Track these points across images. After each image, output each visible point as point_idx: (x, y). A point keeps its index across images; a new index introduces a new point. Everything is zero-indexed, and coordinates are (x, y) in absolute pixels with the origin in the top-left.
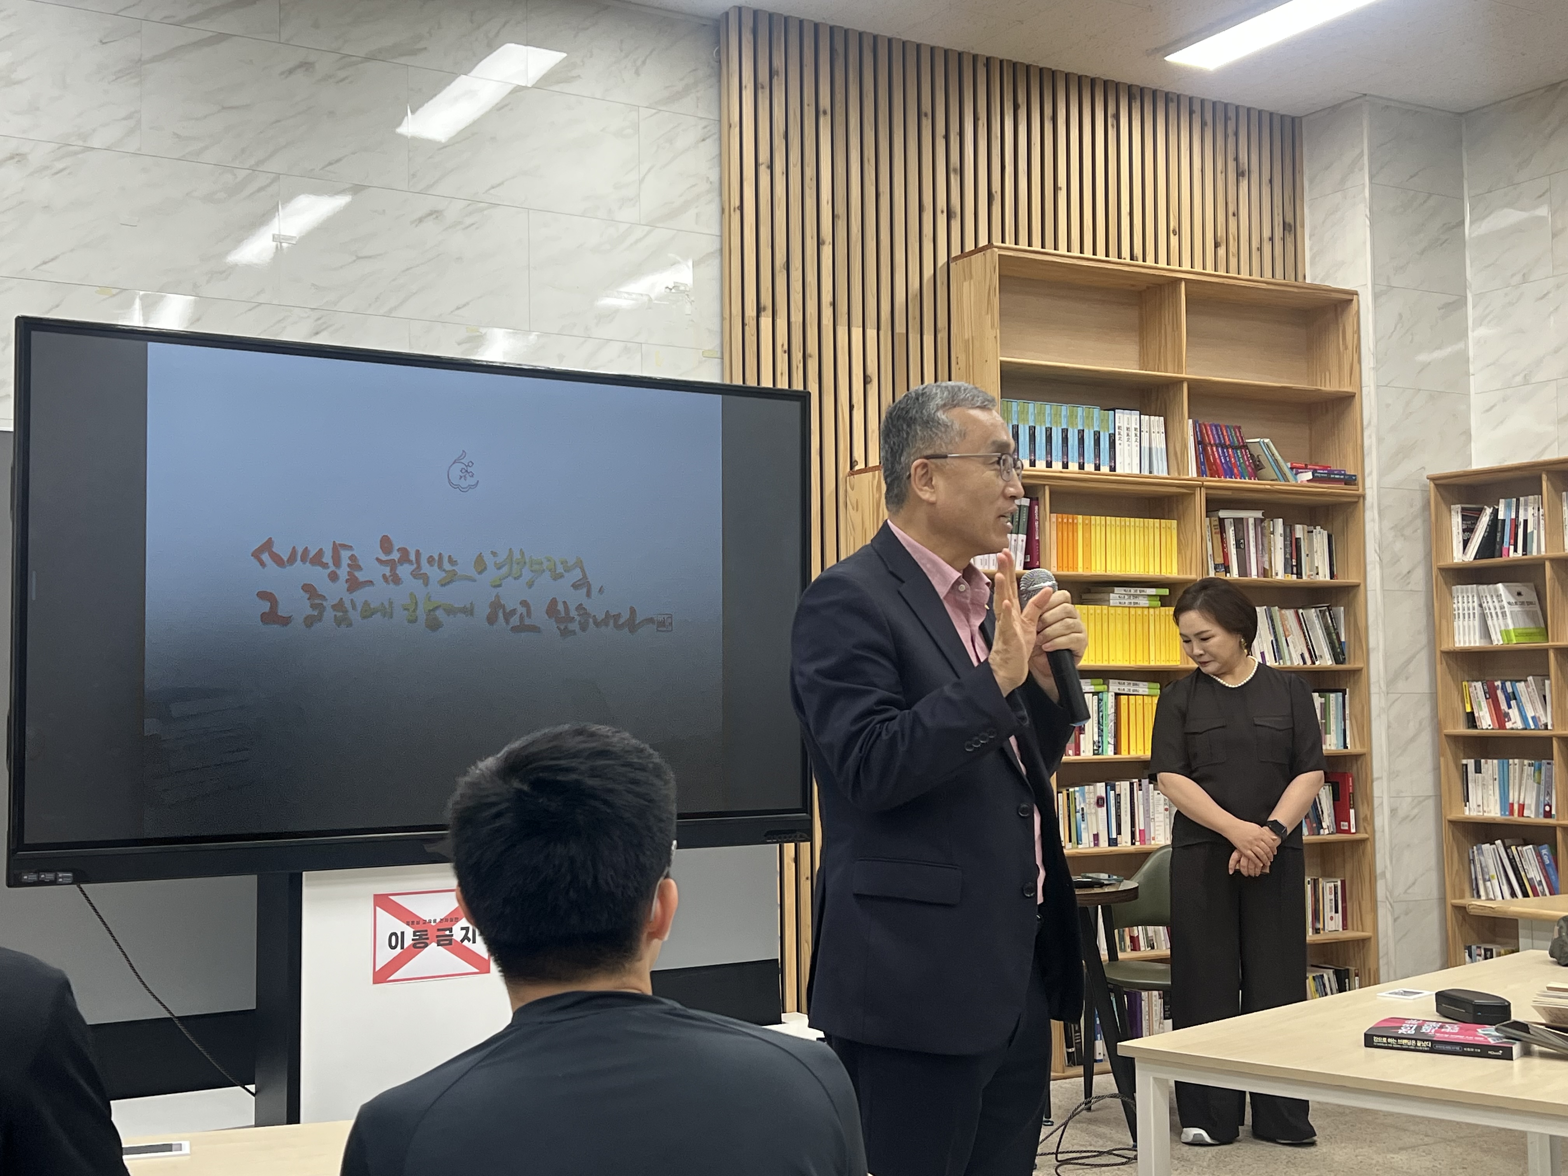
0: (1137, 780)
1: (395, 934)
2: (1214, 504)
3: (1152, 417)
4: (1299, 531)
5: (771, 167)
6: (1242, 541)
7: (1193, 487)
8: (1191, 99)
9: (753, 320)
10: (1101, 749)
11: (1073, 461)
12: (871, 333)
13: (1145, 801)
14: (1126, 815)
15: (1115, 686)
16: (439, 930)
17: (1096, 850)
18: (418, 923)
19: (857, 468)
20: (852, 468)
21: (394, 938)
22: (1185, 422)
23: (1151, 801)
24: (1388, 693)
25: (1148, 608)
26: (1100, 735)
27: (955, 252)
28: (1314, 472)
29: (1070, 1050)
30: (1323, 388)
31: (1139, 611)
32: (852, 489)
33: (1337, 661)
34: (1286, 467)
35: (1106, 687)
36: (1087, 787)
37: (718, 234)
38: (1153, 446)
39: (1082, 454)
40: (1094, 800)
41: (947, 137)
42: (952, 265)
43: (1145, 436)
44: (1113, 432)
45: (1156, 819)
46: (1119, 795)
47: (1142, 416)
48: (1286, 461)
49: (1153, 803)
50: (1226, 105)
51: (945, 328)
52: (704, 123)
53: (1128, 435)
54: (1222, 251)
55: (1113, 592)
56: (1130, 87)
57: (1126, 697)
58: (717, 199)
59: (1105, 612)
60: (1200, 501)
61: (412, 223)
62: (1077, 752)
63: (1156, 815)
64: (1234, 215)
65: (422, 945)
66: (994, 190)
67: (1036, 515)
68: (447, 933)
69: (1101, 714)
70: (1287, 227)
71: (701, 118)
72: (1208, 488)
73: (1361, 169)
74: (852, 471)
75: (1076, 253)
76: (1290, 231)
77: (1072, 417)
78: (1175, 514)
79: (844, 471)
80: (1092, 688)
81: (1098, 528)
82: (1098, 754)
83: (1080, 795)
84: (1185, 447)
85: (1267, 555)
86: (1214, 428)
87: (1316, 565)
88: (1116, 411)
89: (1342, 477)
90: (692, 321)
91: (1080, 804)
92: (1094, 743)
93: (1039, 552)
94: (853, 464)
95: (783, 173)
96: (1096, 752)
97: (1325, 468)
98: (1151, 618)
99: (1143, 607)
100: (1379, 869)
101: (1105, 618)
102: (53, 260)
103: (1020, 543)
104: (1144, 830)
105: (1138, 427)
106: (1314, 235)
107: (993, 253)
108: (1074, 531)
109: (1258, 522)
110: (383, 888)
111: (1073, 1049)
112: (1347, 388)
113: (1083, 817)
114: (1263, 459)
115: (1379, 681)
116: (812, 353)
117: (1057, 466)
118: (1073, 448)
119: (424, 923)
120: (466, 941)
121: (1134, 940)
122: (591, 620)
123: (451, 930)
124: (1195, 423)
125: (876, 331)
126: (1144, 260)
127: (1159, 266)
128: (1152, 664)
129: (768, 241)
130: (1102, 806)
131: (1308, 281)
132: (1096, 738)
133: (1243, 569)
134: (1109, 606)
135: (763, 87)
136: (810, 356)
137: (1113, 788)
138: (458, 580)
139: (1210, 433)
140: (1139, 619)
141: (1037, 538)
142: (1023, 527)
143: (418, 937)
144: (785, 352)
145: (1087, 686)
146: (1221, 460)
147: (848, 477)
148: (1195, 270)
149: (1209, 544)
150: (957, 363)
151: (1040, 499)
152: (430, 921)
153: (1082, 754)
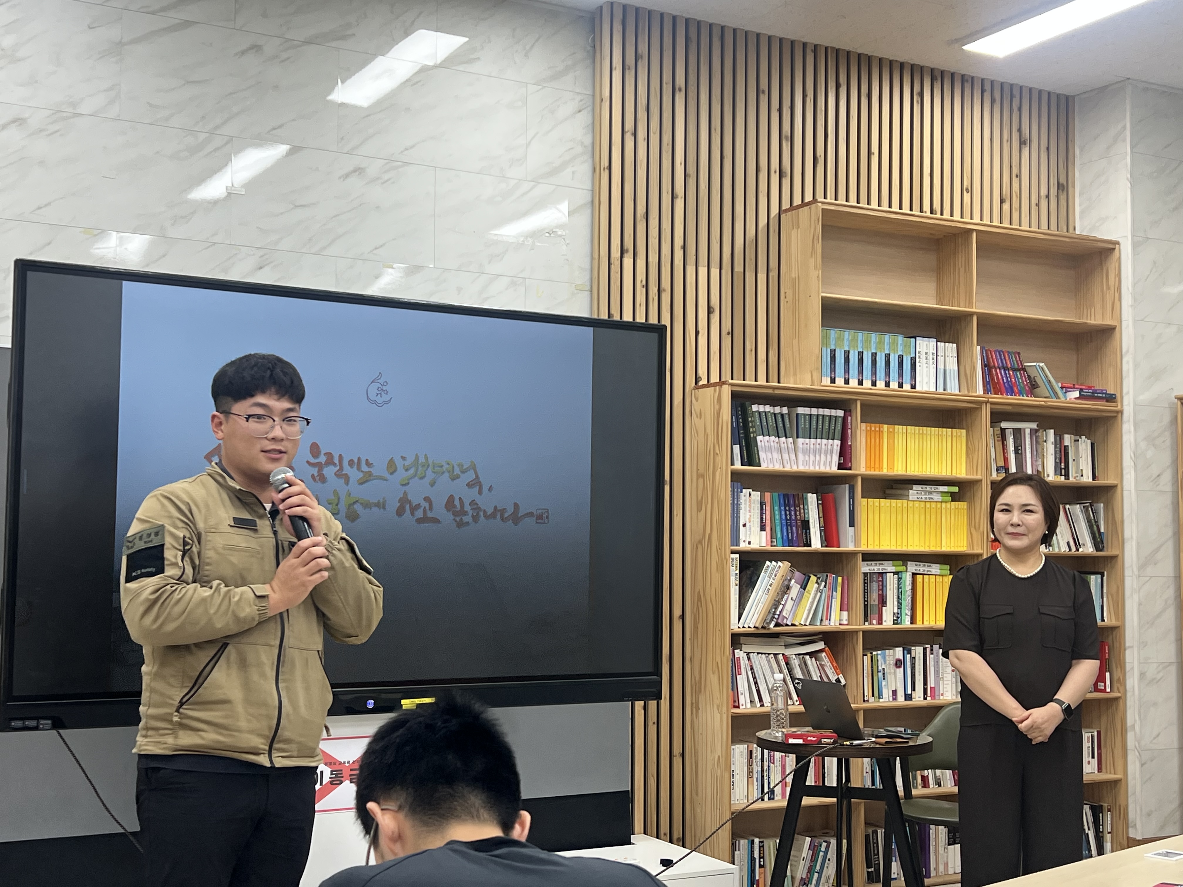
0: (929, 646)
2: (997, 417)
3: (947, 344)
4: (1068, 440)
5: (635, 135)
6: (1020, 448)
7: (980, 403)
8: (983, 80)
9: (618, 260)
10: (899, 620)
11: (880, 380)
12: (715, 272)
13: (936, 663)
14: (920, 675)
15: (912, 567)
16: (351, 770)
17: (894, 704)
18: (335, 764)
19: (701, 383)
20: (696, 383)
22: (974, 348)
23: (940, 663)
24: (1139, 576)
25: (941, 502)
26: (899, 608)
27: (785, 205)
28: (1081, 390)
29: (870, 870)
30: (1089, 321)
31: (933, 505)
32: (697, 400)
33: (1098, 549)
34: (1057, 386)
35: (905, 567)
36: (887, 651)
37: (590, 188)
38: (947, 368)
39: (888, 374)
40: (893, 662)
41: (780, 110)
42: (782, 216)
43: (941, 359)
44: (914, 356)
45: (945, 679)
46: (914, 658)
47: (939, 343)
48: (1057, 382)
49: (943, 665)
50: (1012, 86)
51: (776, 268)
52: (579, 97)
53: (926, 358)
54: (1006, 206)
55: (912, 489)
56: (932, 70)
57: (922, 576)
58: (590, 161)
59: (905, 505)
60: (985, 414)
61: (340, 178)
62: (880, 622)
63: (945, 676)
64: (1017, 176)
65: (338, 782)
66: (818, 154)
67: (849, 424)
69: (900, 590)
70: (1061, 188)
71: (578, 93)
72: (992, 403)
73: (1124, 141)
74: (697, 386)
76: (1063, 191)
77: (881, 343)
78: (964, 425)
79: (690, 386)
80: (893, 569)
81: (900, 436)
82: (897, 624)
83: (882, 657)
84: (974, 369)
85: (1040, 460)
86: (997, 353)
87: (1081, 468)
88: (917, 338)
89: (1104, 395)
90: (567, 260)
91: (881, 665)
92: (894, 614)
93: (851, 455)
94: (697, 379)
95: (645, 139)
96: (896, 622)
97: (1090, 388)
98: (943, 511)
99: (936, 502)
100: (1129, 722)
101: (905, 510)
102: (46, 205)
103: (835, 447)
104: (934, 688)
105: (935, 352)
106: (1083, 194)
107: (817, 207)
108: (881, 437)
109: (1033, 432)
111: (872, 869)
112: (1108, 321)
113: (884, 676)
114: (1038, 379)
115: (1132, 566)
116: (666, 288)
117: (867, 383)
118: (880, 369)
119: (339, 764)
121: (924, 779)
122: (482, 514)
124: (982, 349)
125: (718, 270)
126: (942, 214)
127: (954, 218)
128: (944, 549)
129: (631, 195)
130: (900, 667)
131: (1077, 232)
132: (896, 611)
134: (908, 500)
135: (629, 69)
136: (664, 290)
137: (909, 653)
138: (373, 480)
139: (994, 357)
140: (933, 511)
141: (849, 443)
142: (838, 434)
143: (334, 776)
144: (643, 287)
145: (889, 567)
146: (1003, 380)
147: (693, 391)
148: (984, 222)
149: (993, 450)
150: (786, 297)
151: (852, 411)
152: (344, 763)
153: (884, 623)
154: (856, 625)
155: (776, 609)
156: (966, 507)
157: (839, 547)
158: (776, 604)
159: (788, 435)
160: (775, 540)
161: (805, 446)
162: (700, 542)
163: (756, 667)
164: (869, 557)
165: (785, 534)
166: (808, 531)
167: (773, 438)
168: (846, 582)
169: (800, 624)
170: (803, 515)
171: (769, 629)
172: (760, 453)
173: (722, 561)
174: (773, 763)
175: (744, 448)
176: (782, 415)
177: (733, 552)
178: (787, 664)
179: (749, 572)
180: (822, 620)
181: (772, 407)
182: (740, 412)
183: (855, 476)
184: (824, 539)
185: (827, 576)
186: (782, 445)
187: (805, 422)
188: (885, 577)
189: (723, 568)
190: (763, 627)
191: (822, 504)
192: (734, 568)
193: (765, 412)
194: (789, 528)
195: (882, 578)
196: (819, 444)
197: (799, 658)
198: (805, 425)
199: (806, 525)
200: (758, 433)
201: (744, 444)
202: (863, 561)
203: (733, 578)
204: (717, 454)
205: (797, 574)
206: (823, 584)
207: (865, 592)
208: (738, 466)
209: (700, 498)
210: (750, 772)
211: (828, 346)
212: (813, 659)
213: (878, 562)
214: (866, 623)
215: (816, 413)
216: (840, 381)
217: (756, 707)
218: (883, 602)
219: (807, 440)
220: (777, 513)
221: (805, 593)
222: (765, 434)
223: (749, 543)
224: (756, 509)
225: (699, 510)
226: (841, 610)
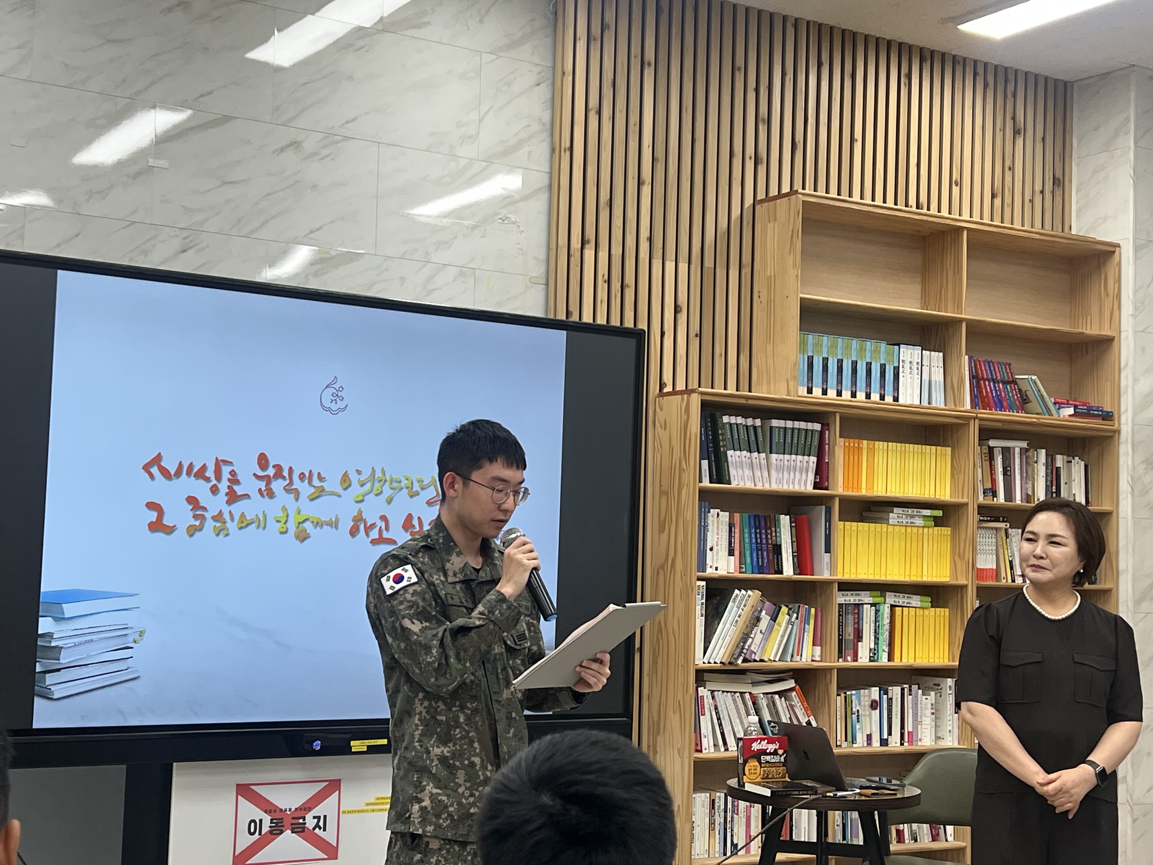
0: (907, 686)
1: (254, 821)
2: (985, 434)
3: (933, 353)
4: (1060, 461)
5: (599, 113)
6: (1009, 469)
7: (969, 418)
8: (975, 62)
9: (578, 251)
10: (876, 656)
11: (860, 391)
12: (683, 267)
13: (914, 705)
14: (897, 718)
15: (891, 599)
16: (293, 818)
17: (869, 750)
18: (275, 811)
19: (665, 390)
20: (661, 389)
21: (253, 824)
22: (963, 358)
23: (919, 705)
24: (1135, 613)
25: (923, 527)
26: (876, 643)
27: (761, 195)
28: (1076, 407)
30: (1084, 331)
31: (915, 530)
32: (661, 409)
34: (1050, 401)
35: (883, 599)
36: (862, 691)
37: (547, 169)
38: (933, 379)
39: (869, 384)
40: (868, 703)
41: (757, 90)
42: (758, 207)
43: (926, 369)
44: (897, 365)
45: (923, 723)
46: (891, 699)
47: (924, 352)
48: (1050, 396)
49: (921, 707)
50: (1006, 69)
51: (749, 264)
52: (537, 70)
53: (911, 368)
54: (998, 202)
55: (892, 512)
56: (921, 49)
57: (901, 608)
58: (548, 139)
59: (885, 530)
60: (973, 431)
61: (274, 152)
62: (855, 659)
63: (924, 718)
64: (1010, 169)
65: (278, 832)
66: (797, 140)
67: (827, 439)
68: (301, 821)
69: (878, 624)
70: (1057, 182)
71: (537, 65)
72: (981, 419)
73: (1127, 133)
74: (661, 394)
75: (868, 200)
76: (1059, 186)
77: (862, 350)
78: (950, 442)
79: (653, 392)
80: (871, 600)
81: (881, 453)
82: (873, 661)
83: (856, 697)
84: (962, 381)
85: (1031, 482)
86: (987, 364)
87: (1074, 492)
88: (901, 346)
89: (1100, 413)
90: (521, 249)
91: (856, 706)
92: (870, 650)
93: (828, 473)
94: (662, 385)
95: (610, 118)
96: (872, 658)
97: (1084, 404)
98: (926, 537)
99: (918, 527)
101: (884, 536)
103: (811, 464)
104: (912, 732)
105: (920, 361)
106: (1080, 190)
107: (797, 198)
108: (860, 455)
109: (1024, 452)
110: (245, 779)
112: (1106, 332)
113: (858, 719)
114: (1030, 394)
115: (1127, 601)
116: (629, 284)
117: (846, 395)
118: (861, 379)
119: (280, 812)
120: (317, 829)
121: (900, 834)
123: (304, 819)
124: (970, 359)
125: (687, 265)
126: (928, 209)
127: (942, 214)
128: (925, 579)
129: (594, 180)
130: (875, 709)
131: (1073, 232)
132: (872, 646)
133: (1009, 495)
134: (888, 524)
135: (595, 40)
136: (628, 286)
137: (886, 693)
138: (325, 495)
139: (983, 368)
140: (914, 537)
141: (827, 461)
142: (815, 449)
143: (274, 825)
144: (605, 282)
145: (866, 598)
146: (992, 393)
147: (657, 399)
148: (974, 219)
149: (980, 471)
150: (759, 297)
151: (830, 424)
152: (286, 810)
153: (859, 660)
154: (830, 662)
155: (745, 643)
156: (949, 533)
157: (813, 575)
158: (745, 637)
159: (761, 450)
160: (744, 566)
161: (779, 462)
162: (662, 567)
163: (721, 706)
164: (846, 586)
165: (755, 559)
166: (780, 557)
167: (744, 453)
168: (820, 614)
169: (769, 660)
170: (774, 538)
171: (737, 665)
172: (730, 469)
173: (687, 590)
174: (737, 814)
175: (713, 463)
176: (755, 428)
177: (699, 579)
178: (754, 703)
179: (715, 601)
180: (792, 656)
181: (744, 419)
182: (709, 424)
183: (832, 497)
184: (797, 565)
185: (799, 606)
186: (754, 461)
187: (779, 436)
188: (861, 609)
189: (688, 598)
190: (730, 663)
191: (796, 526)
192: (700, 596)
193: (737, 424)
194: (760, 552)
195: (858, 610)
196: (794, 461)
197: (767, 698)
198: (779, 439)
199: (777, 549)
200: (728, 447)
201: (713, 459)
202: (839, 590)
203: (698, 608)
204: (684, 470)
205: (767, 603)
206: (795, 615)
207: (839, 626)
208: (706, 483)
209: (662, 518)
210: (712, 823)
211: (805, 352)
212: (783, 699)
213: (854, 593)
214: (841, 660)
215: (791, 427)
216: (817, 392)
217: (720, 751)
218: (859, 637)
219: (781, 456)
220: (746, 535)
221: (776, 626)
222: (736, 448)
223: (716, 569)
224: (724, 531)
225: (662, 529)
226: (814, 645)
